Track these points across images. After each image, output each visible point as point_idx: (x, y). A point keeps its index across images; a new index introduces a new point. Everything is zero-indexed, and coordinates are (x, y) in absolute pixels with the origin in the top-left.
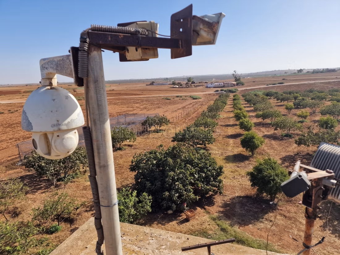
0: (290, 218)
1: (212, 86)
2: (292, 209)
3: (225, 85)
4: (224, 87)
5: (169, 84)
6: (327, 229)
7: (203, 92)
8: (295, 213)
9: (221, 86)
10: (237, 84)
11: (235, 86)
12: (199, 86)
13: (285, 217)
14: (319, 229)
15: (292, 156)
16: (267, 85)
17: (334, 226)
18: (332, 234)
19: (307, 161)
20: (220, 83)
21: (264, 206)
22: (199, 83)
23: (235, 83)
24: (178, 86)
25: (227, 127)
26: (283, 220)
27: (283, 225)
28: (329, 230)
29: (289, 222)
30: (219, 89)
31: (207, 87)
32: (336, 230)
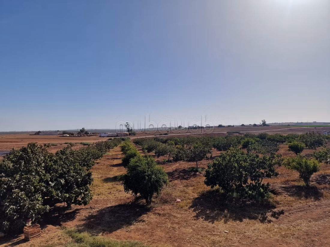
0: (164, 215)
1: (106, 135)
2: (167, 207)
3: (118, 134)
4: (117, 136)
5: (58, 134)
6: (200, 218)
7: (96, 140)
8: (170, 209)
9: (114, 135)
10: (130, 134)
11: (127, 136)
12: (92, 136)
13: (159, 214)
14: (193, 219)
15: (171, 172)
16: (155, 135)
17: (206, 214)
18: (205, 220)
19: (183, 174)
20: (114, 133)
21: (138, 210)
22: (93, 133)
23: (128, 133)
24: (68, 135)
25: (113, 160)
26: (156, 218)
27: (156, 222)
28: (202, 218)
29: (163, 218)
30: (113, 138)
31: (100, 137)
32: (208, 217)
